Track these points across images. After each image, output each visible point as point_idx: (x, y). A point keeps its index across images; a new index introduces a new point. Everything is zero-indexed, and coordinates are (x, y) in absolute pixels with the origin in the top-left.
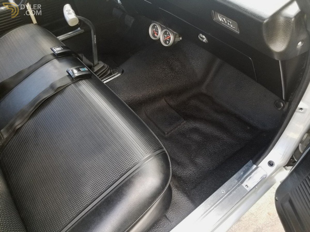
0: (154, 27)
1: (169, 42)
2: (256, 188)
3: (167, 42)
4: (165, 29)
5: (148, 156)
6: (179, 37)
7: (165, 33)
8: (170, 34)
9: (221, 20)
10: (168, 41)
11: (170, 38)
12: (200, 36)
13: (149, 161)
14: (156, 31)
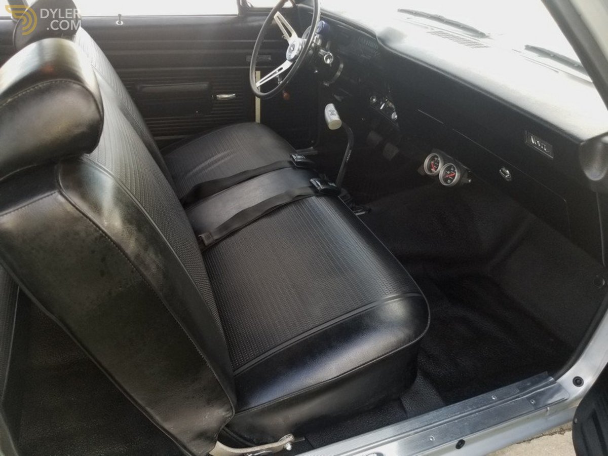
0: (432, 159)
1: (452, 180)
2: (547, 411)
3: (449, 181)
4: (449, 162)
5: (395, 295)
6: (469, 177)
7: (448, 169)
8: (456, 171)
9: (533, 142)
10: (450, 179)
11: (454, 177)
12: (502, 171)
13: (395, 301)
14: (434, 164)
